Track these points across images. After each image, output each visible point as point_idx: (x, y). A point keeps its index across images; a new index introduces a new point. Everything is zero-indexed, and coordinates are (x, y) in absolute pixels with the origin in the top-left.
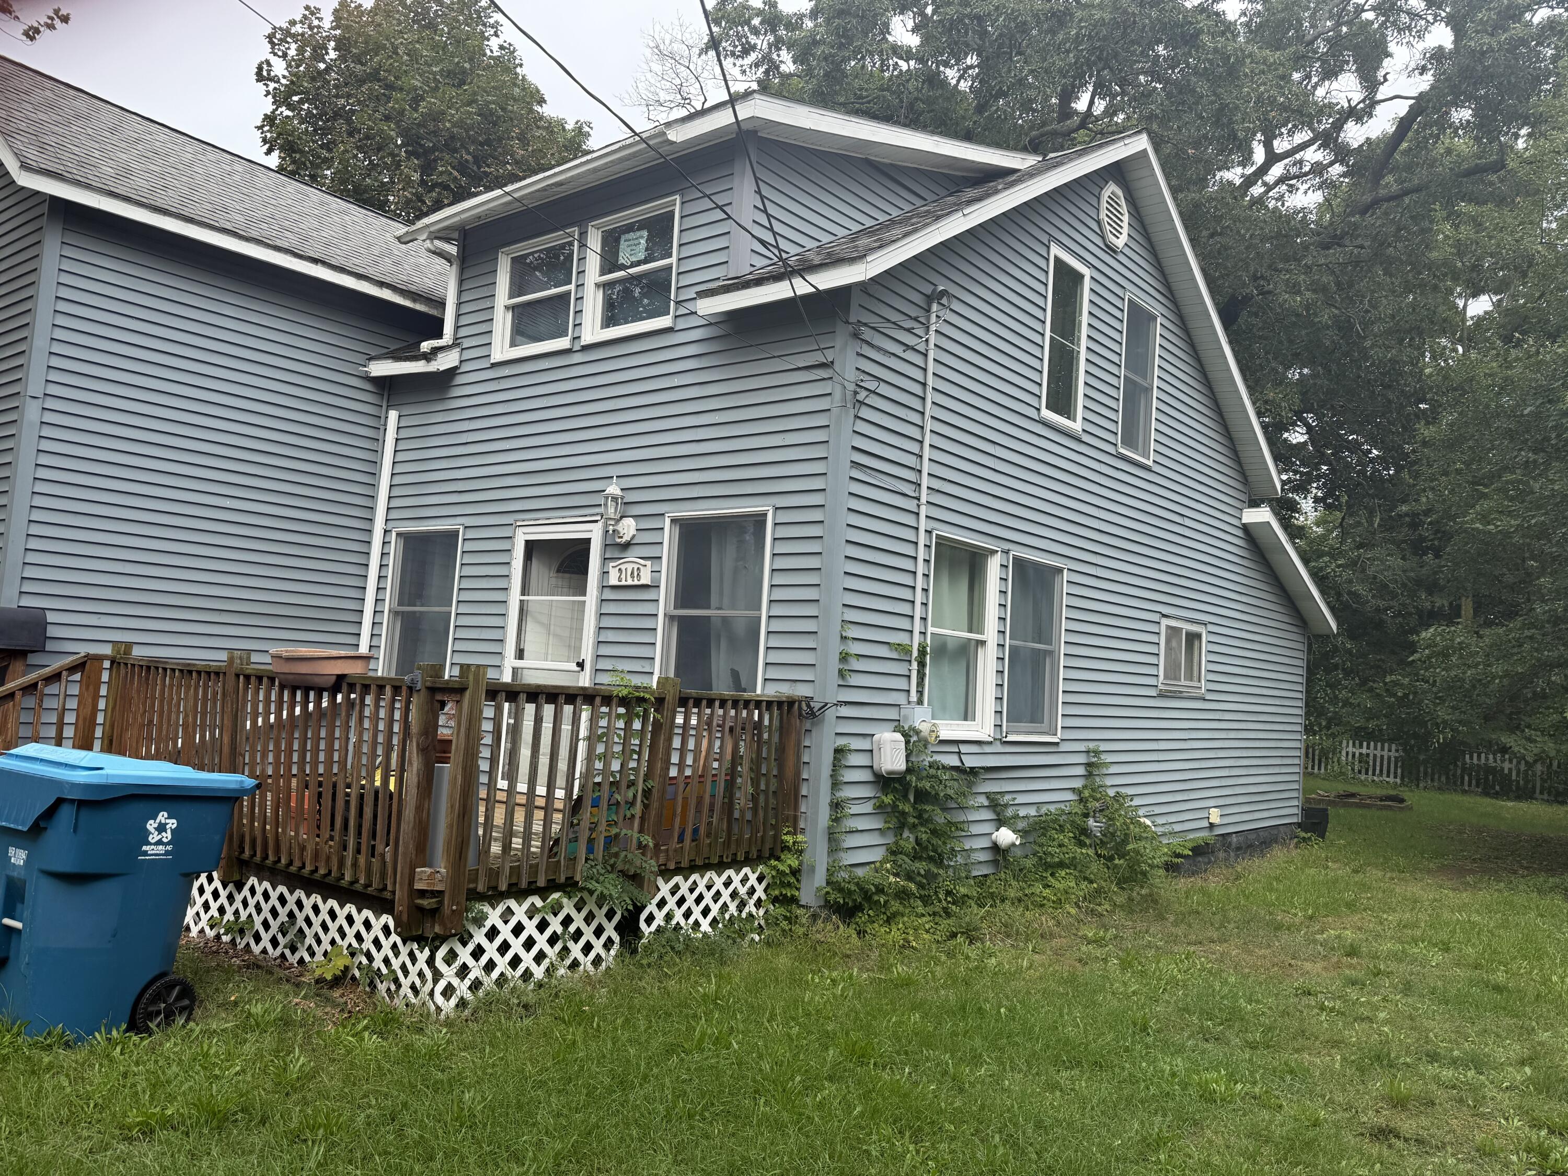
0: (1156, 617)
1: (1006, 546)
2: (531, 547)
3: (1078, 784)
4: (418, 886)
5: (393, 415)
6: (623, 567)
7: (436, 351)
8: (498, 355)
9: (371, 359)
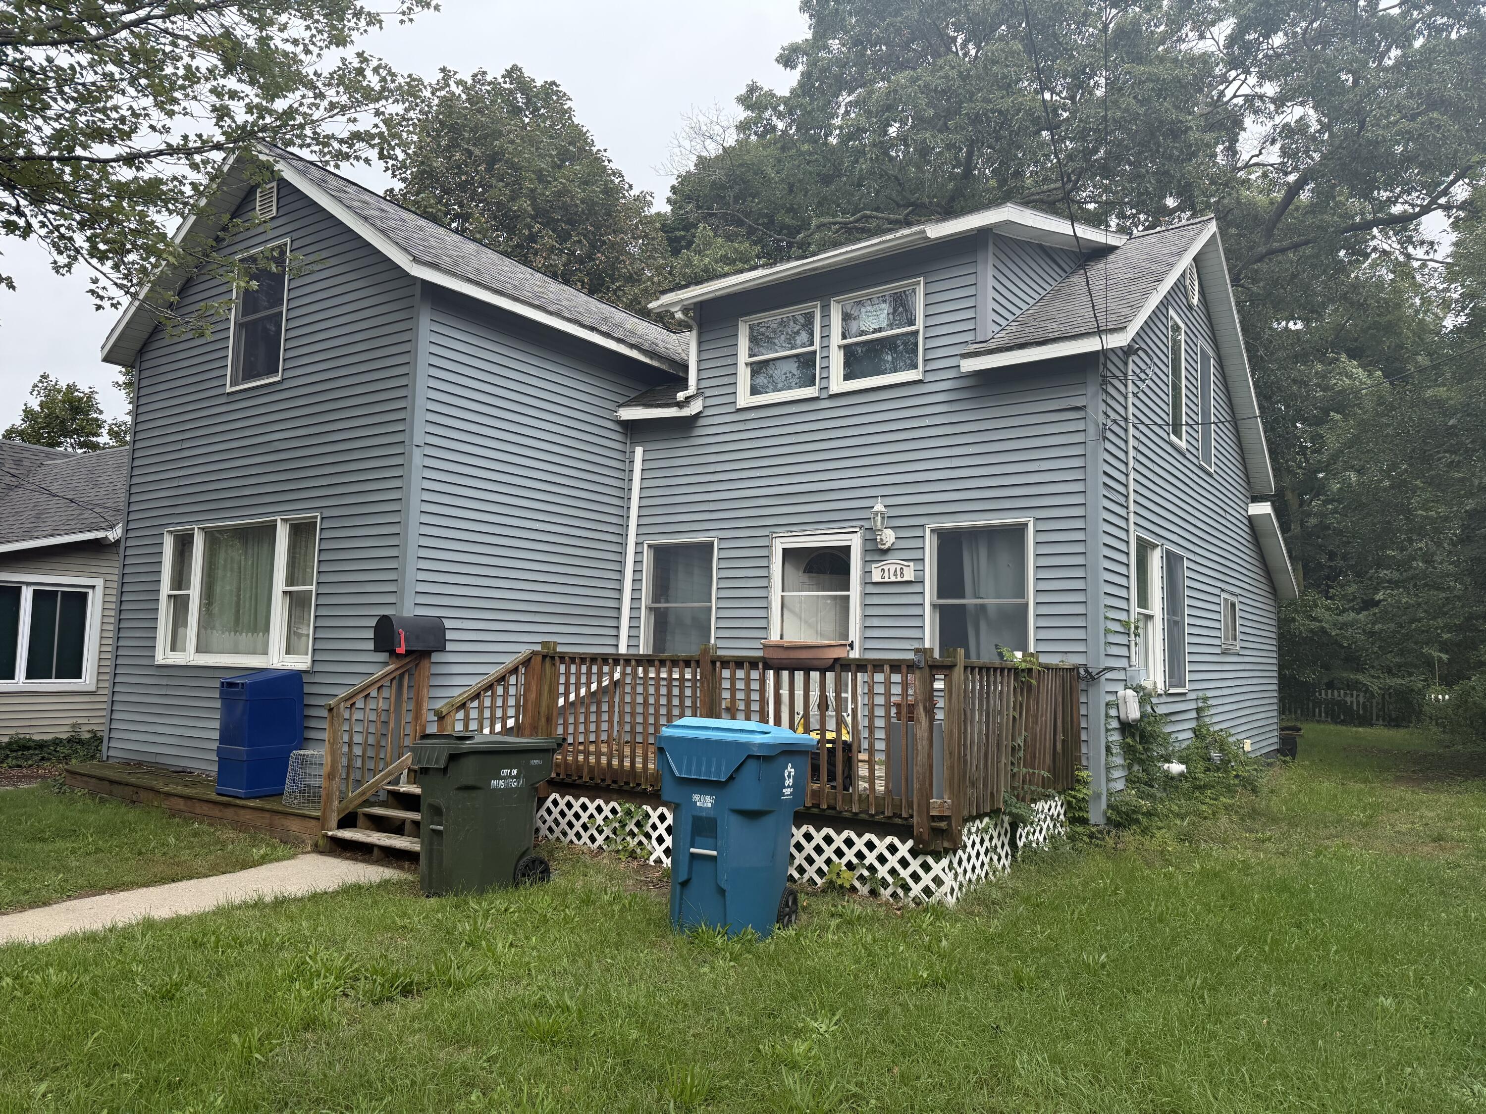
0: (1217, 591)
1: (1163, 541)
2: (787, 553)
3: (1193, 724)
4: (932, 813)
5: (639, 450)
6: (886, 568)
7: (688, 400)
8: (742, 403)
9: (620, 406)
